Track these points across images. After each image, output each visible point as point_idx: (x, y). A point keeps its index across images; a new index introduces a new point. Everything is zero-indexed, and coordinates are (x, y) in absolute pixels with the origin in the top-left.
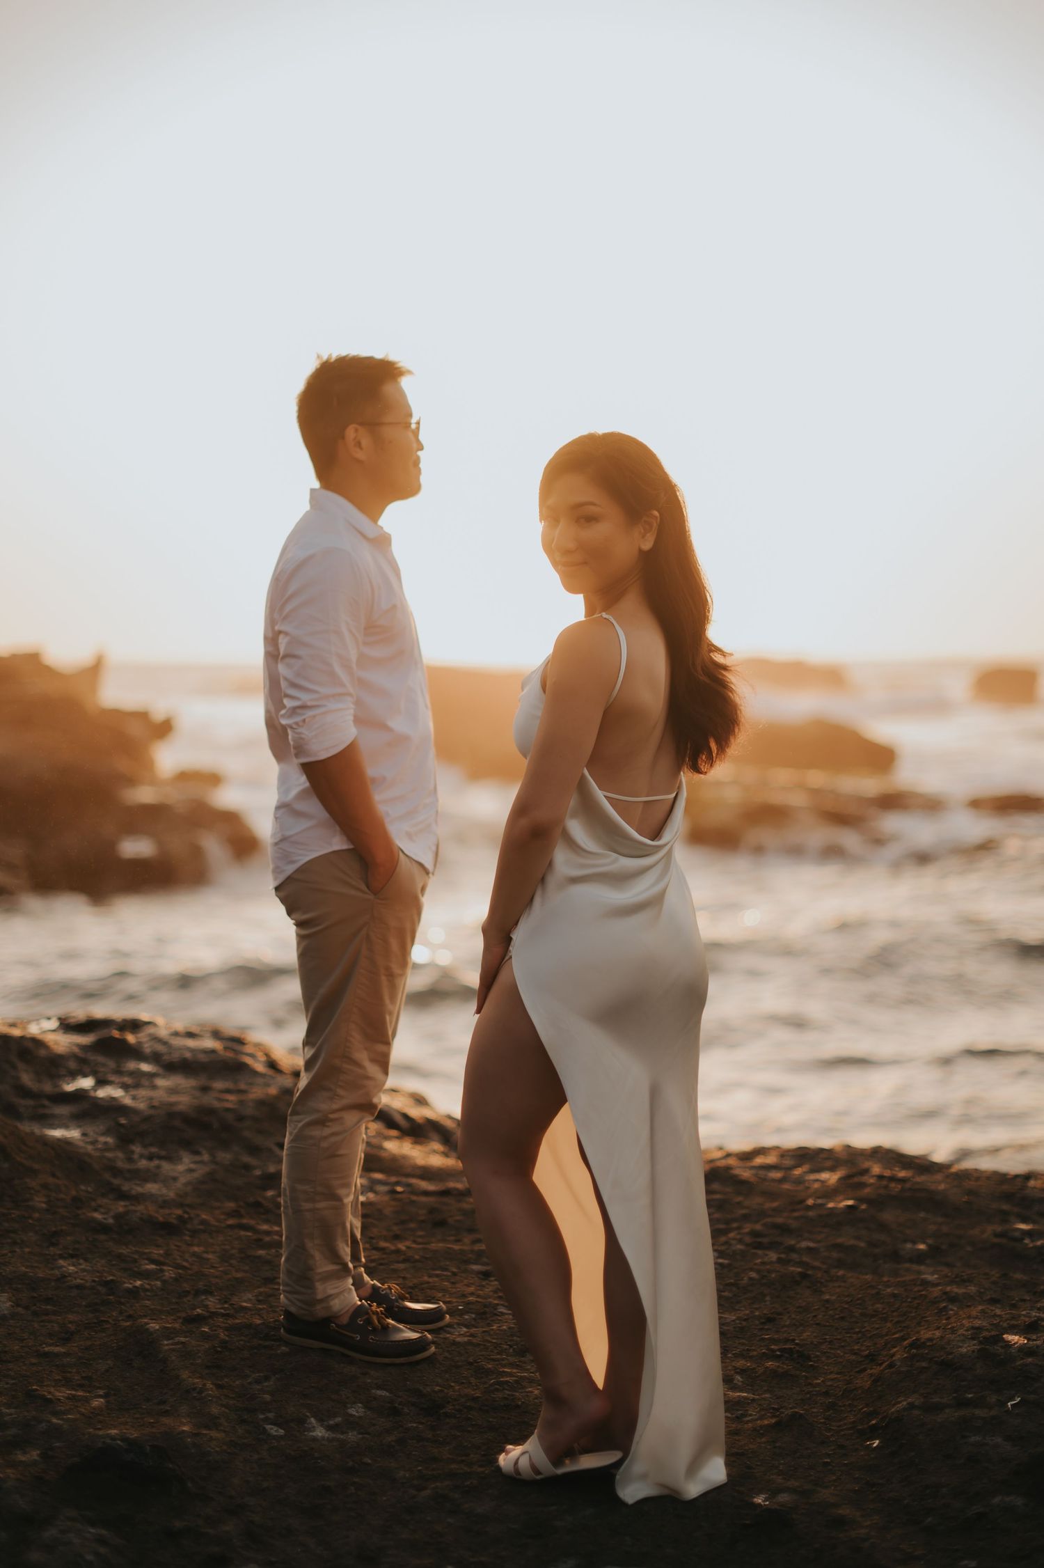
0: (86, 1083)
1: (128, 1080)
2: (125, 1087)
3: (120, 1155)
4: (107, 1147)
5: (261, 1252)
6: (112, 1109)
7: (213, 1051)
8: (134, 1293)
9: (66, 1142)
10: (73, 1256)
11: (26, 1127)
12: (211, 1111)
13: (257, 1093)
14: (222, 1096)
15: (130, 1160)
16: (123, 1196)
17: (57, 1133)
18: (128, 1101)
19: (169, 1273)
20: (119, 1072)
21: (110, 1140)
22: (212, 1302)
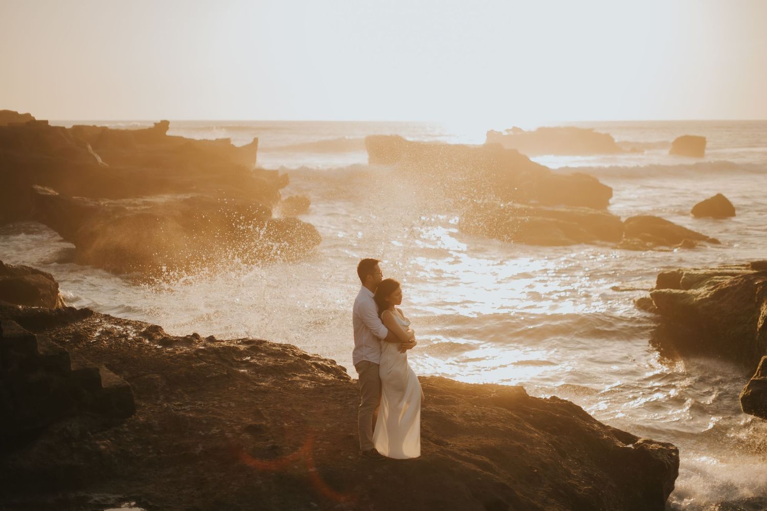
0: (249, 358)
1: (258, 358)
2: (258, 359)
3: (256, 376)
4: (253, 374)
5: (282, 397)
6: (254, 365)
7: (279, 350)
8: (257, 404)
9: (244, 373)
10: (246, 397)
11: (235, 369)
12: (278, 366)
13: (289, 361)
14: (281, 362)
15: (258, 377)
16: (256, 385)
17: (242, 371)
18: (258, 363)
19: (264, 400)
20: (256, 355)
21: (254, 372)
22: (272, 406)
